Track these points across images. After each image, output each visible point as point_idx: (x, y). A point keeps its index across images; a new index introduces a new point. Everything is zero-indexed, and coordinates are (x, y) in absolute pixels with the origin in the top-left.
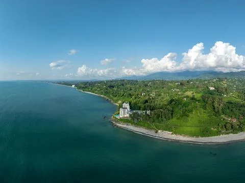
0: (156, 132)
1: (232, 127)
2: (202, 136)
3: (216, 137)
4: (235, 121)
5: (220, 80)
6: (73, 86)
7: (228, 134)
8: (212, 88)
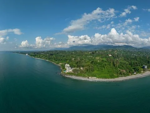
0: (88, 78)
1: (124, 74)
2: (111, 78)
3: (117, 78)
4: (124, 71)
5: (113, 51)
6: (27, 54)
7: (122, 77)
8: (110, 55)
